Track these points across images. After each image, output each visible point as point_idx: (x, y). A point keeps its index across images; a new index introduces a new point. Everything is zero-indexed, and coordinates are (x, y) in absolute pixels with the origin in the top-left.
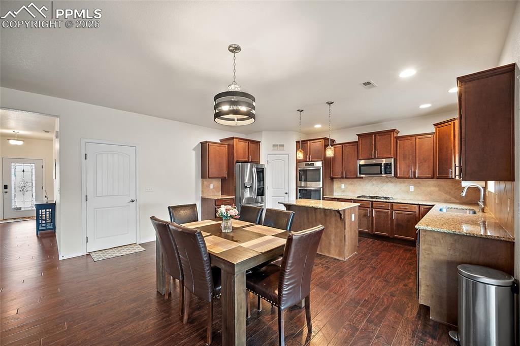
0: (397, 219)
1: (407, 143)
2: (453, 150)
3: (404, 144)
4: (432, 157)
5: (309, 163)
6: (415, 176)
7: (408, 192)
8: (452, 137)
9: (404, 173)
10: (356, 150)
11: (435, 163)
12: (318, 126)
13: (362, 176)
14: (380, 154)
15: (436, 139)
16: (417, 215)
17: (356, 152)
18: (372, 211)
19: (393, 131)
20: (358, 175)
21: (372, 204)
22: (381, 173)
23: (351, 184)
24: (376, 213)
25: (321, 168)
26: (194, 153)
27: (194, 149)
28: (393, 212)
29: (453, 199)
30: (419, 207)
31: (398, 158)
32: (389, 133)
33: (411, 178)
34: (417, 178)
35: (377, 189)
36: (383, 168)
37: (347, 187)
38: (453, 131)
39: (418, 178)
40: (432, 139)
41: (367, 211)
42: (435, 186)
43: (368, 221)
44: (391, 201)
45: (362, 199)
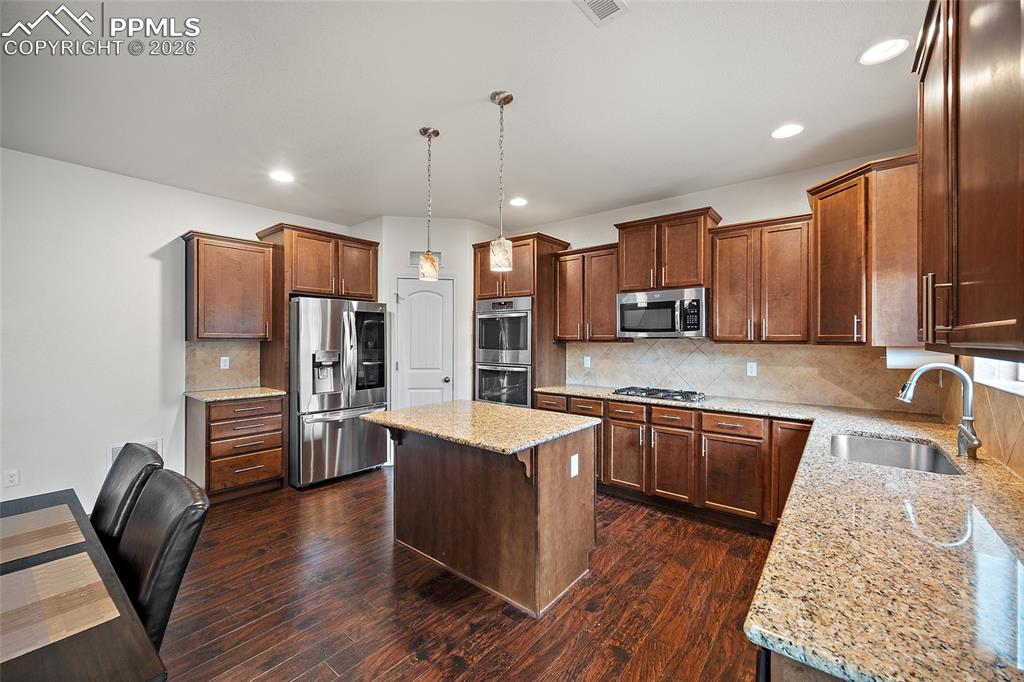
0: (711, 457)
1: (740, 244)
2: (863, 260)
3: (731, 249)
4: (804, 282)
5: (503, 301)
6: (760, 336)
7: (742, 378)
8: (861, 222)
9: (731, 326)
10: (615, 266)
11: (812, 297)
12: (519, 202)
13: (628, 335)
14: (670, 275)
15: (816, 232)
16: (765, 448)
17: (615, 274)
18: (649, 430)
19: (706, 211)
20: (620, 334)
21: (649, 413)
22: (673, 329)
23: (606, 356)
24: (659, 436)
25: (530, 313)
26: (156, 265)
27: (156, 255)
28: (700, 436)
29: (859, 402)
30: (771, 426)
31: (717, 287)
32: (693, 219)
33: (750, 342)
34: (764, 342)
35: (667, 369)
36: (677, 313)
37: (597, 365)
38: (863, 204)
39: (769, 341)
40: (805, 233)
41: (636, 432)
42: (811, 365)
43: (640, 457)
44: (696, 405)
45: (625, 398)
